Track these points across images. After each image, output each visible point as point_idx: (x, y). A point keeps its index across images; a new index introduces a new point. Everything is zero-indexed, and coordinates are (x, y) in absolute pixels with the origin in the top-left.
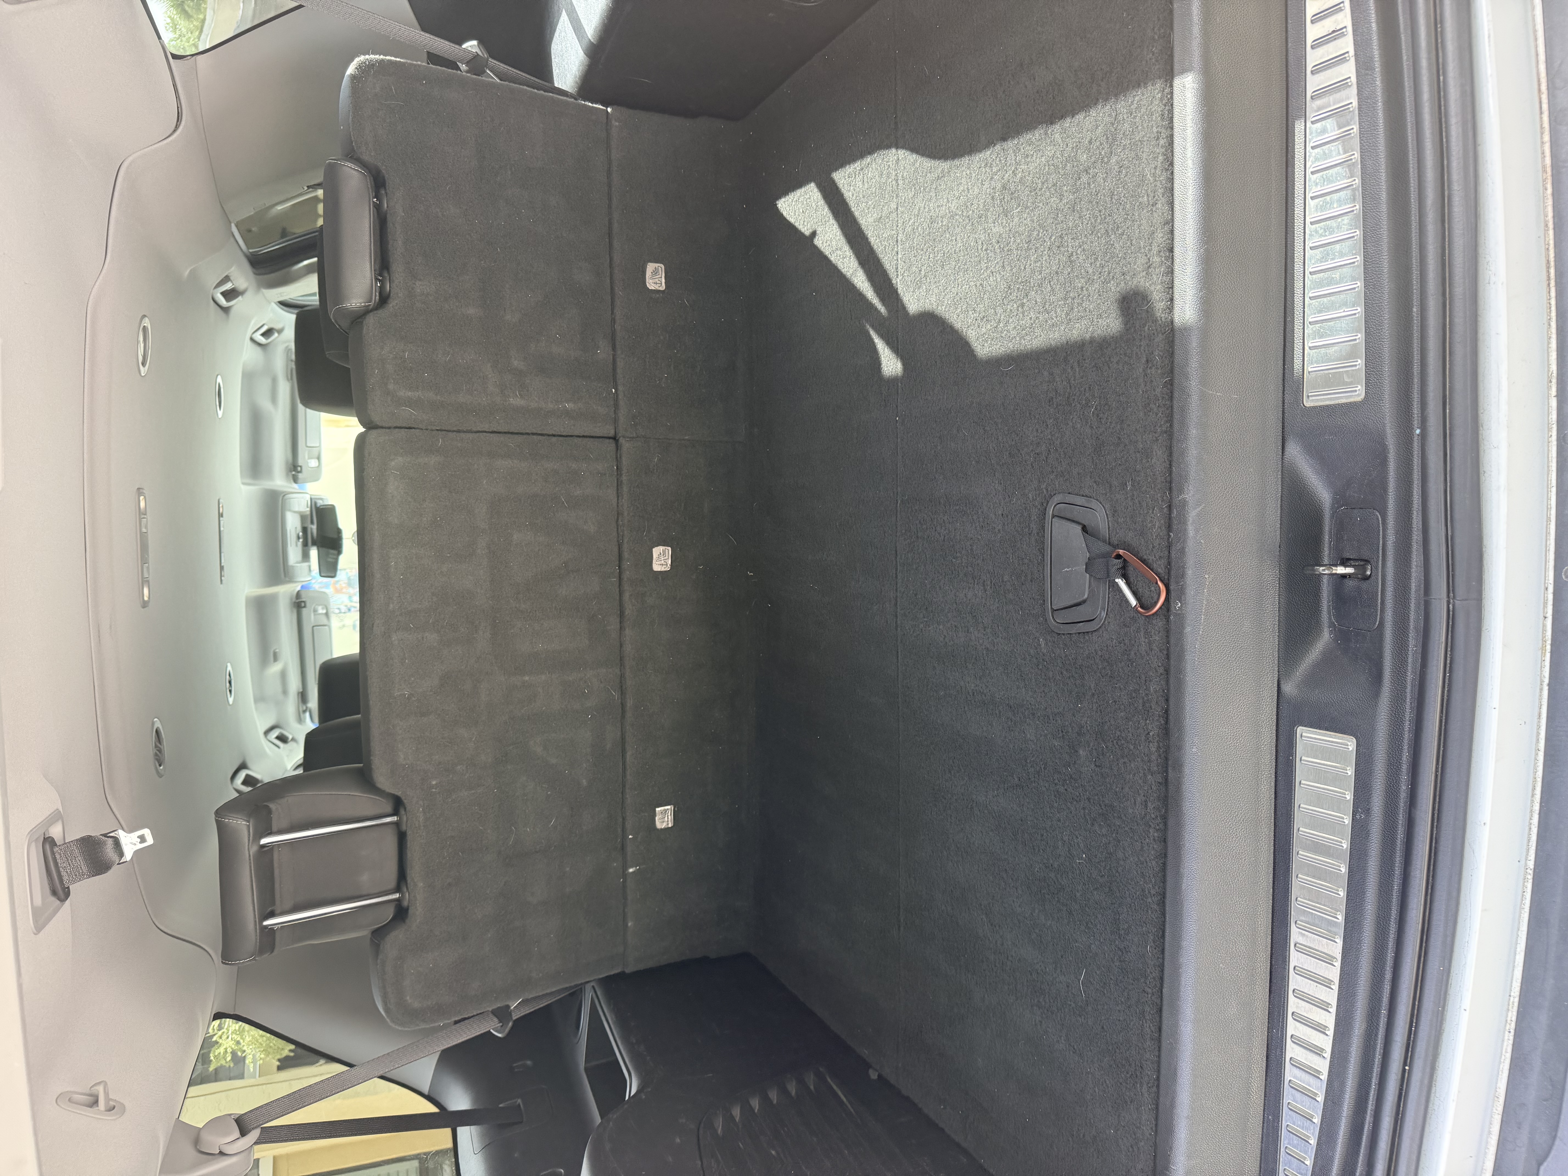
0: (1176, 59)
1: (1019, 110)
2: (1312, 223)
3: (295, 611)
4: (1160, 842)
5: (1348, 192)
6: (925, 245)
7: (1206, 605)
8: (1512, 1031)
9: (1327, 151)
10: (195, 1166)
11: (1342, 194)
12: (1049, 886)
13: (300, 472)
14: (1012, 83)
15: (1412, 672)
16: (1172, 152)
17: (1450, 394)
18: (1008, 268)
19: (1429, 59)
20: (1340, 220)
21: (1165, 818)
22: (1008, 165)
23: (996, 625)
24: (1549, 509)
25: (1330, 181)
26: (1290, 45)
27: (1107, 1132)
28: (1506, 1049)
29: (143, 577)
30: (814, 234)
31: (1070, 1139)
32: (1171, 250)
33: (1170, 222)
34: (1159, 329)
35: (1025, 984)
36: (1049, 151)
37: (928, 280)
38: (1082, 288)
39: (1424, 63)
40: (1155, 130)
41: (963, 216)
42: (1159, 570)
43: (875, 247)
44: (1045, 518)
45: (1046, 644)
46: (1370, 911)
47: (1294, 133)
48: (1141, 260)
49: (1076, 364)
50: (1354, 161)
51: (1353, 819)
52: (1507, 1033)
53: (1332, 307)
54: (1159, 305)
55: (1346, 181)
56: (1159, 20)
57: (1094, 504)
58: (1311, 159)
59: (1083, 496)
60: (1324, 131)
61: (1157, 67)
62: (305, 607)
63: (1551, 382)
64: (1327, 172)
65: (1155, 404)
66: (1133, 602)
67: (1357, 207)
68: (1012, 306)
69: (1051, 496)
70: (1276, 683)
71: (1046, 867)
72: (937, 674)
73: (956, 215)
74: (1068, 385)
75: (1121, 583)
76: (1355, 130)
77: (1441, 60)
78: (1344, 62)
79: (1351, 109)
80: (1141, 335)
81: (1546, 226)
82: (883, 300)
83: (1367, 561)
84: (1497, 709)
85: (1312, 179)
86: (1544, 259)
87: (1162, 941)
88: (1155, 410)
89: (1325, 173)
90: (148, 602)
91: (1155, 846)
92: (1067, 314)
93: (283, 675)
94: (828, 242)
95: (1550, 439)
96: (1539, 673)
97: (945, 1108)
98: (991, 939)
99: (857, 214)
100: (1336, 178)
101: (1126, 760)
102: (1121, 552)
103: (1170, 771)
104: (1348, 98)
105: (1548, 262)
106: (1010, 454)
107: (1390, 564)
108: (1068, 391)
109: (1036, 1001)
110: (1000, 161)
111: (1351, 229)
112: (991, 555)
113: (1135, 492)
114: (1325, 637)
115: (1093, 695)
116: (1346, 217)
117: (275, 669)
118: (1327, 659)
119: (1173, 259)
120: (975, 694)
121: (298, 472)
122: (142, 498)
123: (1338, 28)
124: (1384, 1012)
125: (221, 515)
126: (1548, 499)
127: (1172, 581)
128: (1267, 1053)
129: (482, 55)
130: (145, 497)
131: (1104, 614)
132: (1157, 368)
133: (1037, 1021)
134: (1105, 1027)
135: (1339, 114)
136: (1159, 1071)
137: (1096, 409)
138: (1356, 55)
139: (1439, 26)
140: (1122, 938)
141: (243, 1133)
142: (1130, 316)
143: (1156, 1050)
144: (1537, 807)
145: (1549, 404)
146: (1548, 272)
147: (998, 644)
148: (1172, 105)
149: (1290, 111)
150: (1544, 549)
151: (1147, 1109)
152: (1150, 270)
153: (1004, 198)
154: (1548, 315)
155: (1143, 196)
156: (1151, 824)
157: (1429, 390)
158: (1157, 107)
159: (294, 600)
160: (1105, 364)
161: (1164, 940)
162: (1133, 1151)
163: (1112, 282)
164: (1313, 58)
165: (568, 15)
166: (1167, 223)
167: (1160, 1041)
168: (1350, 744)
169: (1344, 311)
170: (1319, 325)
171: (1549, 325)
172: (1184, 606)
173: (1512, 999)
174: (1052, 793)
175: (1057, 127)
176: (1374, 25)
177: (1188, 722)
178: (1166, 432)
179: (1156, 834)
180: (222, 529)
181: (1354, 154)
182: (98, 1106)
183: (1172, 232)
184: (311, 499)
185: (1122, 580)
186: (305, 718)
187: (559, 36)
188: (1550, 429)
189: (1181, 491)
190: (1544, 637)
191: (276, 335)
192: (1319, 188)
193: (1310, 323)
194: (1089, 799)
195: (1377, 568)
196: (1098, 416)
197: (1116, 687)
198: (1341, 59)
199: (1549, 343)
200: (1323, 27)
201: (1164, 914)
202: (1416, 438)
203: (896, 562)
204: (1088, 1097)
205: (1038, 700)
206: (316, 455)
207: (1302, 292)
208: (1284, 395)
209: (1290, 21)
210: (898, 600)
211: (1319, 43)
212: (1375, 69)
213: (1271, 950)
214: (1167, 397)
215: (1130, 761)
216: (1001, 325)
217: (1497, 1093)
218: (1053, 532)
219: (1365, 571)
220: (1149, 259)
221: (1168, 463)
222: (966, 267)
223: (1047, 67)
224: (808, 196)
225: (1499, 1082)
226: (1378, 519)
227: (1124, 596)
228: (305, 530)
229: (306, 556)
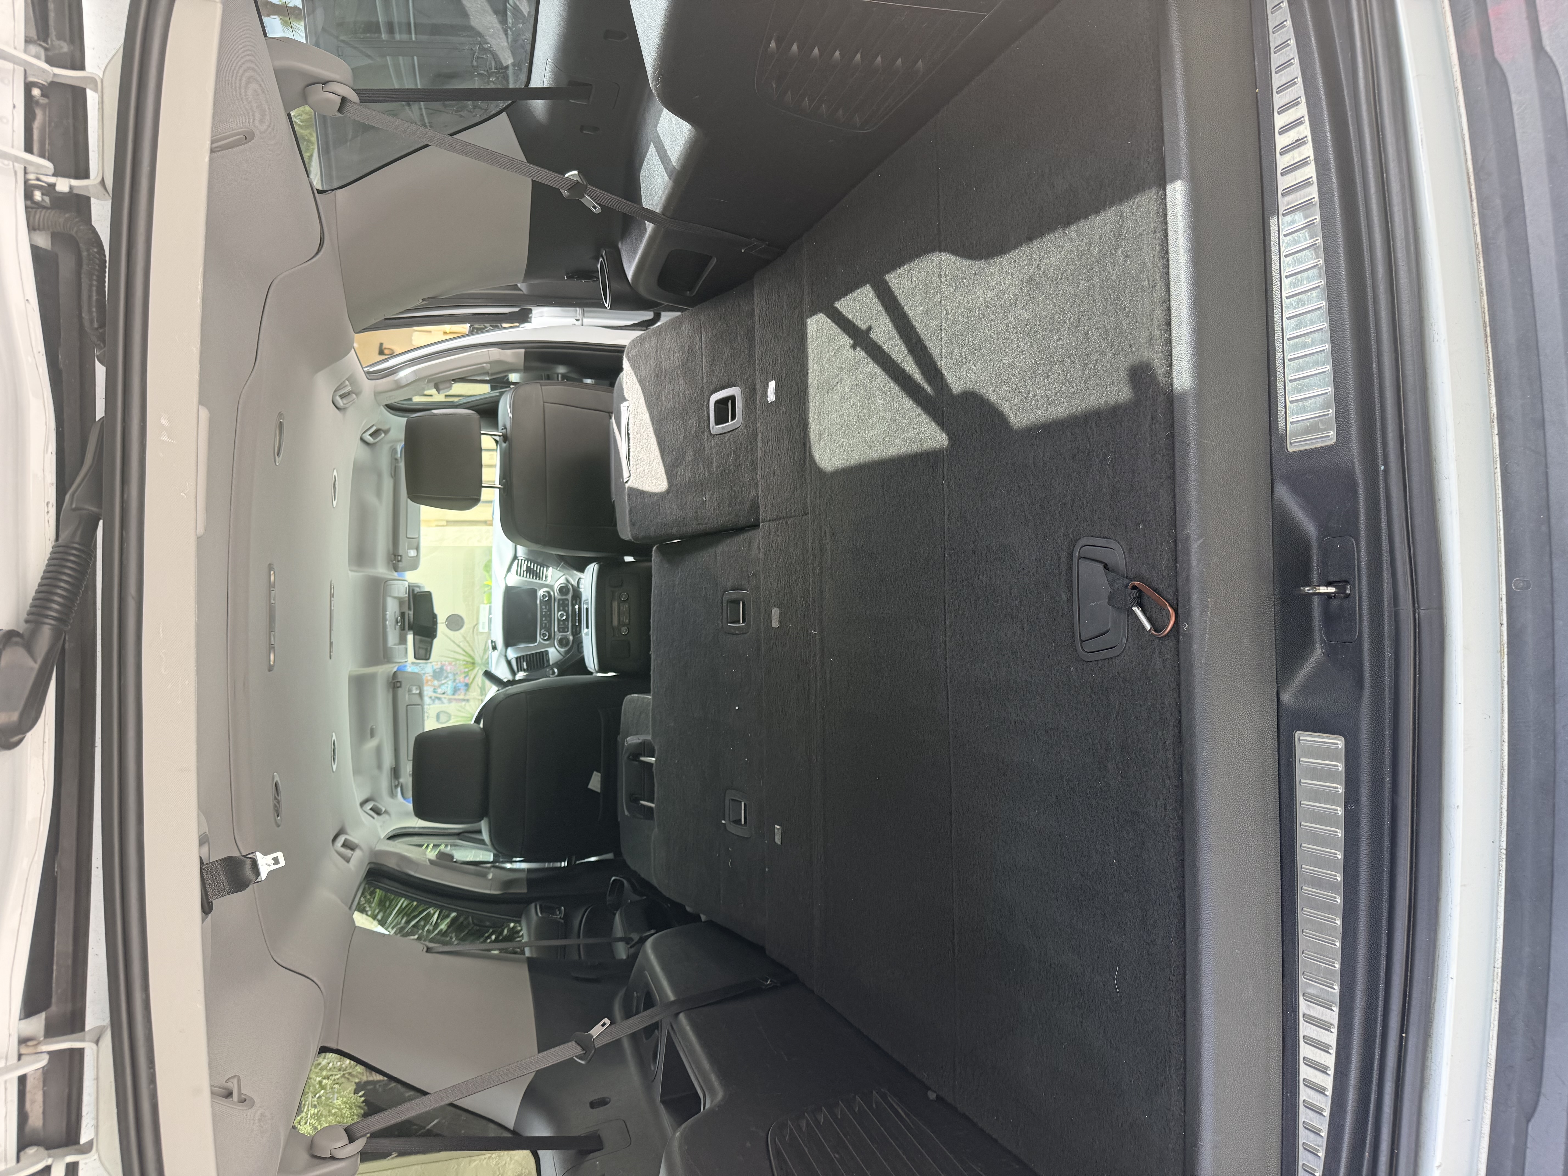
0: (1167, 168)
1: (1041, 214)
2: (1287, 298)
3: (391, 691)
4: (1179, 840)
5: (1315, 271)
6: (965, 331)
7: (1210, 625)
8: (1498, 1000)
9: (1296, 238)
10: (308, 1168)
11: (1310, 272)
12: (1084, 892)
13: (400, 561)
14: (1035, 191)
15: (1389, 675)
16: (1167, 242)
17: (1406, 435)
18: (1035, 347)
19: (1374, 160)
20: (1309, 294)
21: (1182, 819)
22: (1033, 259)
23: (1033, 659)
24: (1498, 530)
25: (1300, 263)
26: (1263, 152)
27: (1143, 1118)
28: (1494, 1018)
29: (270, 644)
30: (870, 328)
31: (1110, 1130)
32: (1169, 324)
33: (1167, 301)
34: (1161, 391)
35: (1067, 988)
36: (1068, 247)
37: (968, 361)
38: (1097, 360)
39: (1370, 164)
40: (1152, 225)
41: (996, 305)
42: (1169, 597)
43: (922, 336)
44: (1072, 560)
45: (1077, 671)
46: (1364, 892)
47: (1270, 224)
48: (1145, 334)
49: (1094, 425)
50: (1318, 245)
51: (1345, 809)
52: (1494, 1002)
53: (1306, 366)
54: (1161, 371)
55: (1312, 262)
56: (1152, 136)
57: (1113, 545)
58: (1284, 245)
59: (1104, 538)
60: (1293, 222)
61: (1152, 174)
62: (400, 687)
63: (1493, 422)
64: (1297, 255)
65: (1160, 454)
66: (1148, 626)
67: (1323, 283)
68: (1040, 378)
69: (1077, 540)
70: (1275, 693)
71: (1082, 876)
72: (983, 708)
73: (991, 304)
74: (1088, 443)
75: (1138, 611)
76: (1318, 220)
77: (1383, 161)
78: (1306, 165)
79: (1314, 203)
80: (1146, 397)
81: (1482, 292)
82: (929, 381)
83: (1347, 582)
84: (1462, 705)
85: (1286, 262)
86: (1481, 319)
87: (1183, 931)
88: (1160, 459)
89: (1296, 255)
90: (273, 666)
91: (1174, 844)
92: (1085, 382)
93: (379, 750)
94: (882, 334)
95: (1496, 471)
96: (1499, 673)
97: (997, 1119)
98: (1036, 950)
99: (906, 308)
100: (1305, 260)
101: (1147, 768)
102: (1136, 583)
103: (1184, 774)
104: (1311, 194)
105: (1485, 322)
106: (1040, 505)
107: (1364, 581)
108: (1088, 448)
109: (1077, 1002)
110: (1027, 256)
111: (1318, 301)
112: (1027, 596)
113: (1146, 531)
114: (1318, 652)
115: (1118, 713)
116: (1314, 292)
117: (372, 744)
118: (1319, 669)
119: (1170, 331)
120: (1017, 724)
121: (398, 561)
122: (272, 572)
123: (1300, 138)
124: (1382, 986)
125: (332, 596)
126: (1497, 522)
127: (1180, 605)
128: (1283, 1034)
129: (581, 182)
130: (274, 572)
131: (1124, 641)
132: (1161, 424)
133: (1078, 1021)
134: (1137, 1018)
135: (1304, 207)
136: (1185, 1055)
137: (1111, 461)
138: (1315, 159)
139: (1380, 133)
140: (1149, 933)
141: (351, 1140)
142: (1137, 381)
143: (1182, 1033)
144: (1505, 793)
145: (1493, 441)
146: (1485, 330)
147: (1035, 676)
148: (1166, 204)
149: (1265, 207)
150: (1497, 564)
151: (1176, 1091)
152: (1152, 342)
153: (1030, 288)
154: (1487, 366)
155: (1145, 280)
156: (1170, 824)
157: (1388, 432)
158: (1153, 207)
159: (390, 680)
160: (1118, 423)
161: (1185, 930)
162: (1165, 1132)
163: (1121, 354)
164: (1282, 162)
165: (655, 147)
166: (1165, 302)
167: (1185, 1025)
168: (1339, 743)
169: (1316, 370)
170: (1297, 382)
171: (1489, 374)
172: (1191, 626)
173: (1496, 969)
174: (1086, 806)
175: (1074, 227)
176: (1329, 135)
177: (1199, 730)
178: (1170, 478)
179: (1174, 833)
180: (332, 608)
181: (1318, 240)
182: (232, 1097)
183: (1169, 309)
184: (409, 586)
185: (1138, 608)
186: (397, 793)
187: (647, 164)
188: (1495, 462)
189: (1184, 527)
190: (1501, 641)
191: (383, 435)
192: (1292, 269)
193: (1289, 381)
194: (1117, 808)
195: (1354, 586)
196: (1113, 467)
197: (1136, 704)
198: (1304, 163)
199: (1490, 390)
200: (1289, 137)
201: (1184, 906)
202: (1381, 473)
203: (945, 610)
204: (1125, 1087)
205: (1071, 723)
206: (415, 545)
207: (1282, 356)
208: (1271, 443)
209: (1262, 134)
210: (947, 644)
211: (1286, 150)
212: (1331, 170)
213: (1282, 937)
214: (1170, 448)
215: (1151, 769)
216: (1031, 395)
217: (1489, 1059)
218: (1080, 572)
219: (1345, 591)
220: (1151, 333)
221: (1172, 503)
222: (1000, 348)
223: (1064, 177)
224: (864, 295)
225: (1490, 1048)
226: (1353, 544)
227: (1140, 623)
228: (403, 615)
229: (403, 640)
